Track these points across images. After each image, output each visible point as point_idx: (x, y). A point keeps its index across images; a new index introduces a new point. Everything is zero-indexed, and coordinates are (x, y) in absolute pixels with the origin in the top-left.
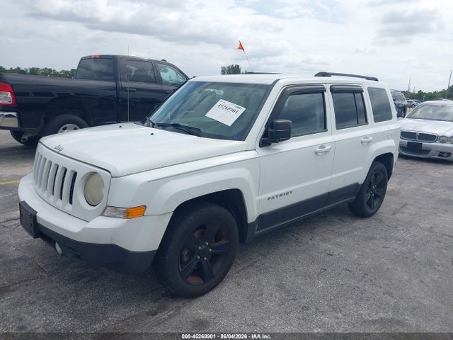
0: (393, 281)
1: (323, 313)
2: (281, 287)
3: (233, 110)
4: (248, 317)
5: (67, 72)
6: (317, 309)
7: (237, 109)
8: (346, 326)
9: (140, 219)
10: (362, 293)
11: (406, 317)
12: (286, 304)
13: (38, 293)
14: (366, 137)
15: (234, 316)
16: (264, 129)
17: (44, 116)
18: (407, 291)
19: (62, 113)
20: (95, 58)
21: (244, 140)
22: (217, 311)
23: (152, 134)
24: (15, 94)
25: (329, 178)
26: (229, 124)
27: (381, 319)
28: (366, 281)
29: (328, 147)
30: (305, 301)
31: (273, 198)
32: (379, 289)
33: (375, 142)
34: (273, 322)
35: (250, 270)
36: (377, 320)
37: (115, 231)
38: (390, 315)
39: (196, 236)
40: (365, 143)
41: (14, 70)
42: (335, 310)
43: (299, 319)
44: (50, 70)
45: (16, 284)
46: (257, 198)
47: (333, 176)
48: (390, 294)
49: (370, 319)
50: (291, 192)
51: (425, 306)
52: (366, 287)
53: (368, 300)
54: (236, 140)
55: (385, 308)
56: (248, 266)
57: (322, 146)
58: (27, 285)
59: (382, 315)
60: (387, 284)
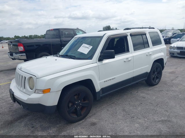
0: (169, 107)
1: (139, 119)
2: (124, 110)
3: (88, 48)
4: (111, 121)
5: (42, 36)
6: (137, 117)
7: (89, 47)
8: (148, 123)
9: (49, 93)
10: (156, 111)
11: (172, 119)
12: (126, 116)
13: (37, 116)
14: (149, 53)
15: (106, 121)
16: (100, 54)
17: (35, 54)
18: (174, 109)
19: (41, 52)
20: (52, 30)
21: (92, 59)
22: (100, 119)
23: (56, 60)
24: (24, 47)
25: (132, 71)
26: (86, 53)
27: (162, 120)
28: (157, 107)
29: (130, 59)
30: (133, 115)
31: (107, 81)
32: (162, 109)
33: (154, 54)
34: (120, 123)
35: (112, 105)
36: (160, 121)
37: (39, 99)
38: (166, 119)
39: (76, 98)
40: (149, 55)
41: (23, 37)
42: (144, 118)
43: (130, 121)
44: (36, 35)
45: (30, 113)
46: (99, 82)
47: (134, 70)
48: (167, 111)
49: (158, 120)
50: (115, 78)
51: (181, 115)
52: (158, 109)
53: (158, 114)
54: (88, 59)
55: (164, 116)
56: (112, 103)
57: (127, 59)
58: (34, 113)
59: (163, 119)
60: (166, 108)
